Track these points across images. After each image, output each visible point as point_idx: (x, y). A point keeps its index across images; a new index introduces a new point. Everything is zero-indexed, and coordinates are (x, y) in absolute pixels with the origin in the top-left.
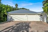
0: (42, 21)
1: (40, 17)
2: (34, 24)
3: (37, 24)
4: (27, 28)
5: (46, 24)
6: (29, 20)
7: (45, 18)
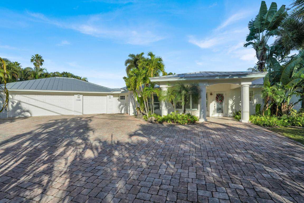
0: (123, 112)
1: (119, 103)
2: (102, 121)
3: (110, 121)
4: (84, 133)
5: (133, 118)
6: (88, 112)
7: (131, 105)
